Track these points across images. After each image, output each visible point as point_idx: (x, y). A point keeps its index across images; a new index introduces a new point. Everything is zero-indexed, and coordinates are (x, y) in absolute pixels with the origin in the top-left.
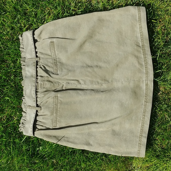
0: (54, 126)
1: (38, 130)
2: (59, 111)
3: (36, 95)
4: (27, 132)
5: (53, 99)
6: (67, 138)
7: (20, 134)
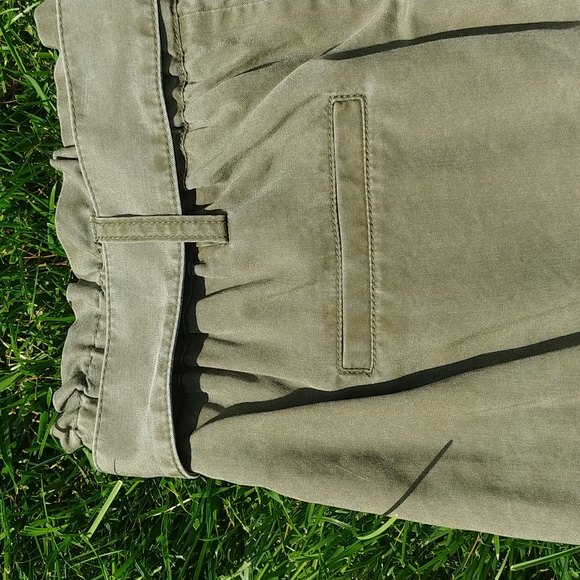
0: (351, 371)
1: (214, 414)
2: (384, 230)
3: (172, 107)
4: (124, 444)
5: (320, 131)
6: (477, 459)
7: (66, 475)
